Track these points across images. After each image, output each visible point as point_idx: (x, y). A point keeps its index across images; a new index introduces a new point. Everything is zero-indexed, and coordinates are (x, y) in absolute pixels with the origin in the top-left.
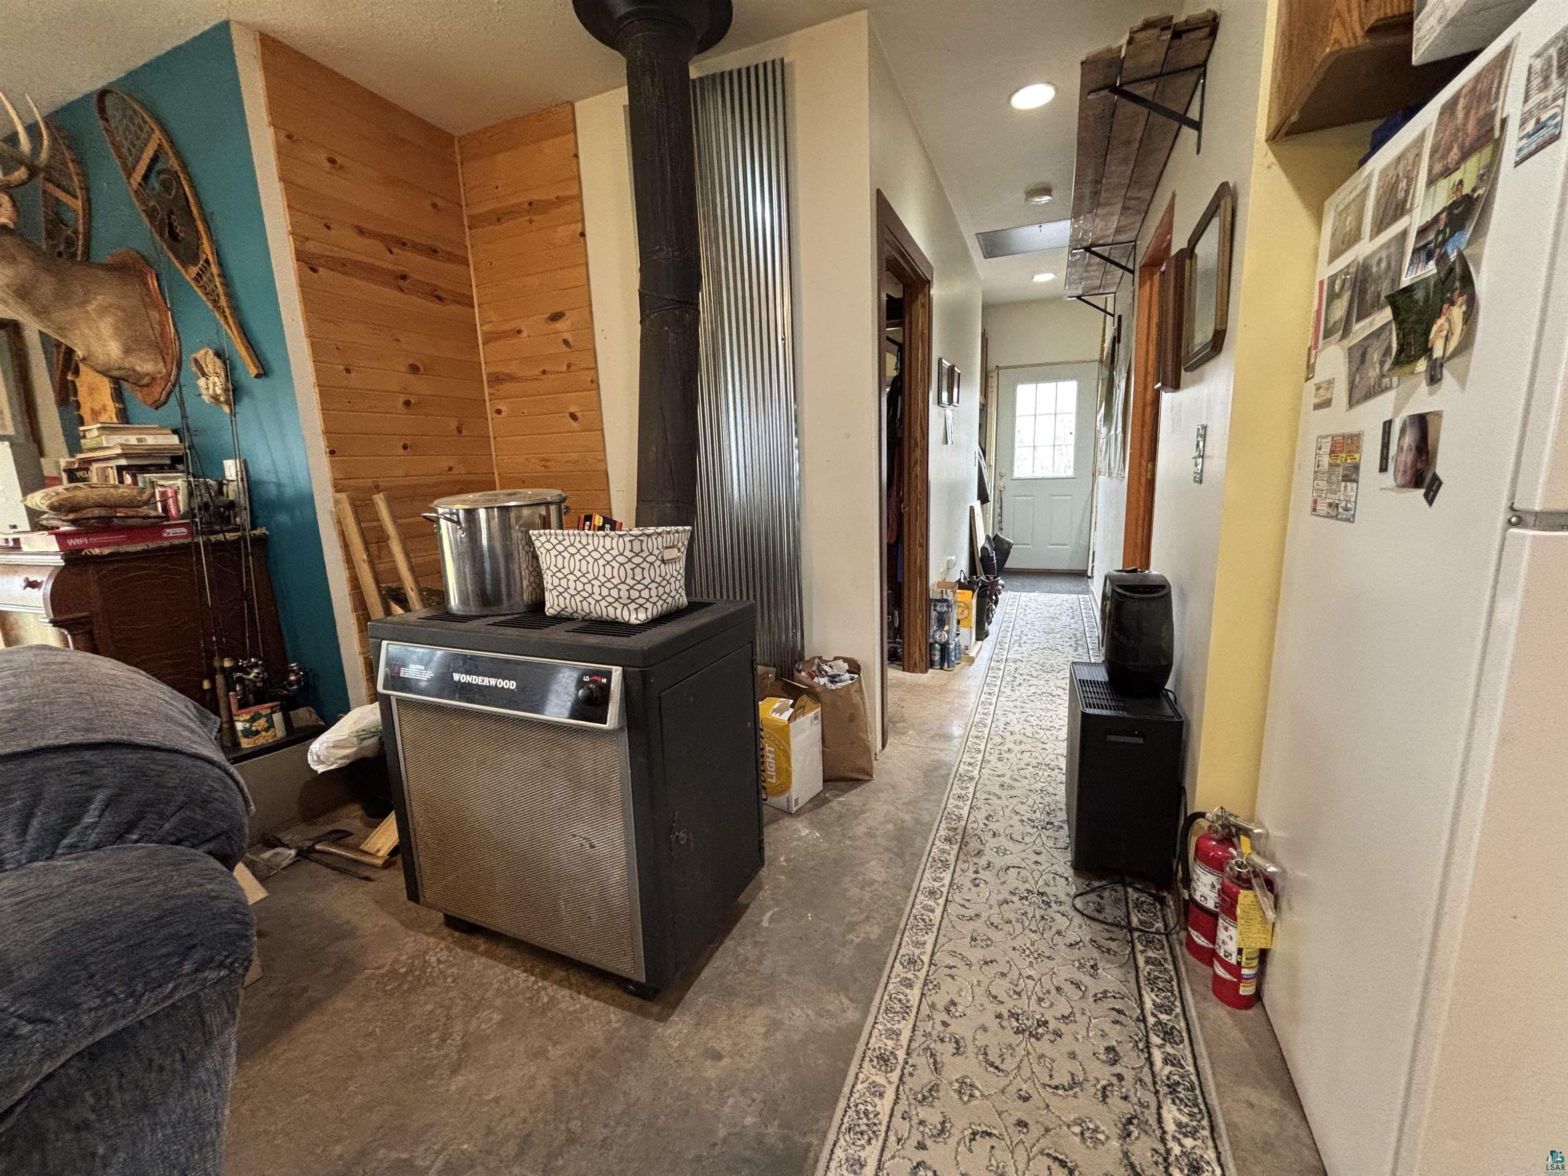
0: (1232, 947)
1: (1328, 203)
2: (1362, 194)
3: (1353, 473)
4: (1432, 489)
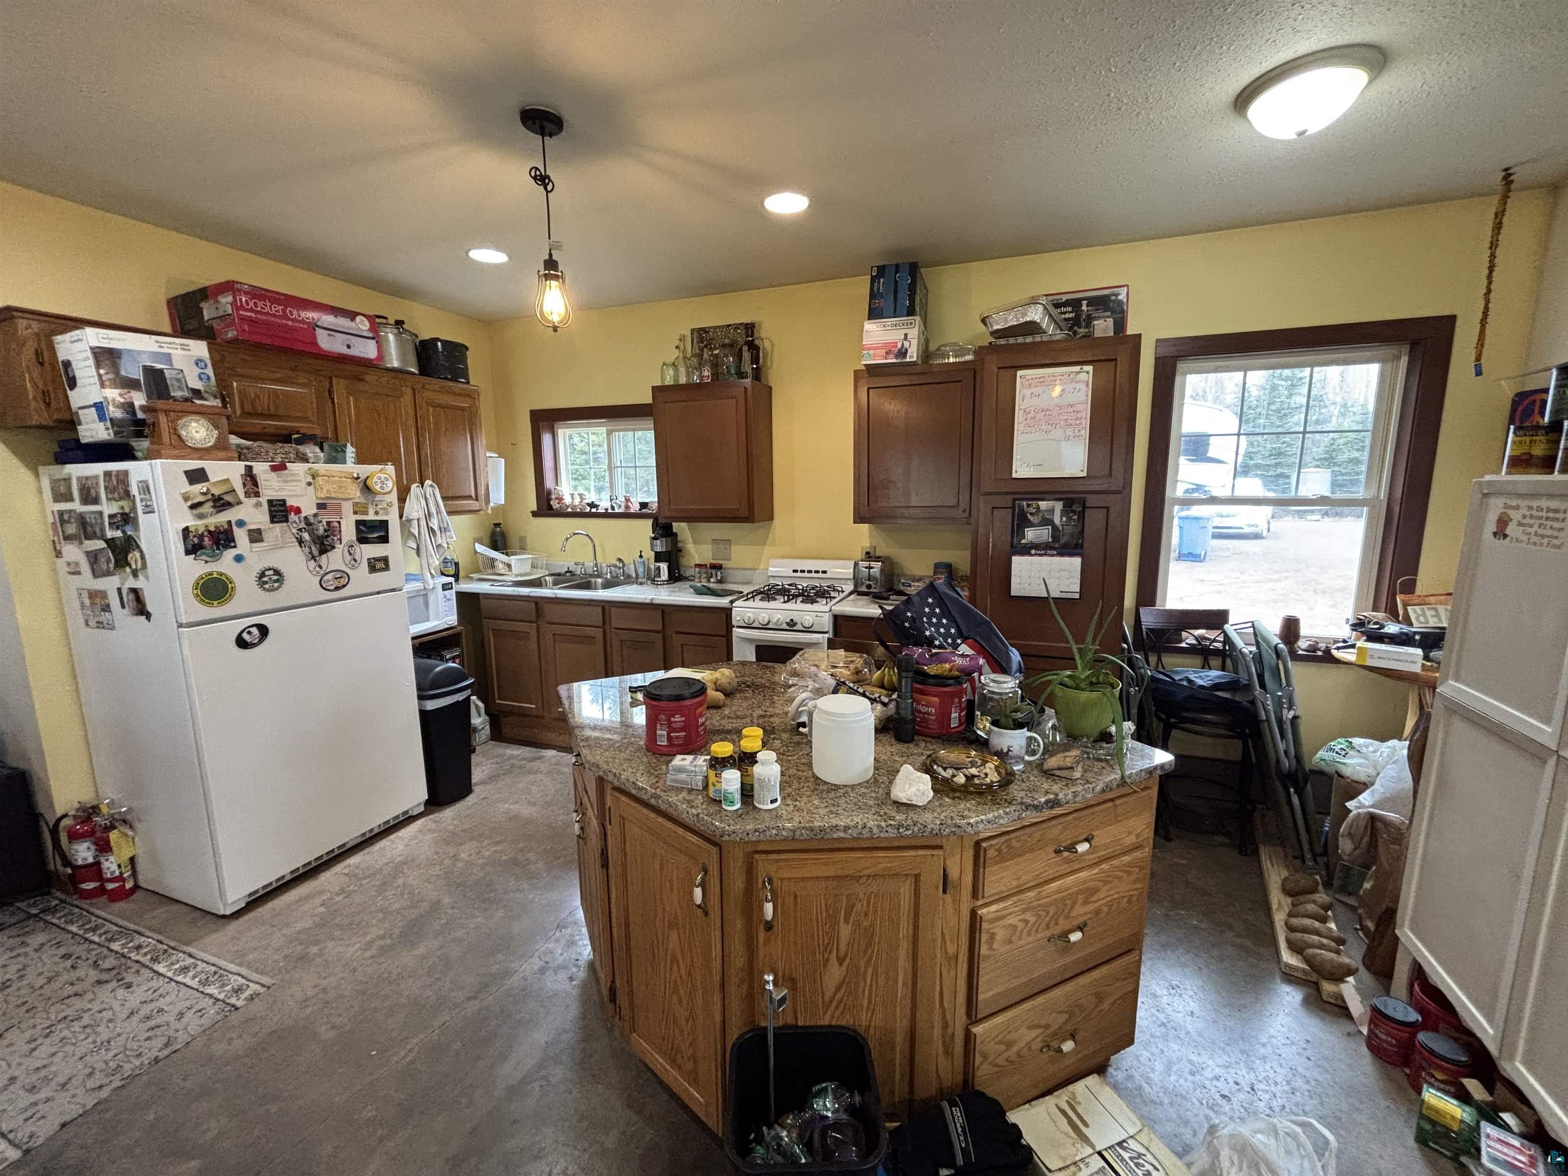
0: (114, 867)
1: (41, 469)
2: (67, 480)
3: (106, 608)
4: (148, 616)
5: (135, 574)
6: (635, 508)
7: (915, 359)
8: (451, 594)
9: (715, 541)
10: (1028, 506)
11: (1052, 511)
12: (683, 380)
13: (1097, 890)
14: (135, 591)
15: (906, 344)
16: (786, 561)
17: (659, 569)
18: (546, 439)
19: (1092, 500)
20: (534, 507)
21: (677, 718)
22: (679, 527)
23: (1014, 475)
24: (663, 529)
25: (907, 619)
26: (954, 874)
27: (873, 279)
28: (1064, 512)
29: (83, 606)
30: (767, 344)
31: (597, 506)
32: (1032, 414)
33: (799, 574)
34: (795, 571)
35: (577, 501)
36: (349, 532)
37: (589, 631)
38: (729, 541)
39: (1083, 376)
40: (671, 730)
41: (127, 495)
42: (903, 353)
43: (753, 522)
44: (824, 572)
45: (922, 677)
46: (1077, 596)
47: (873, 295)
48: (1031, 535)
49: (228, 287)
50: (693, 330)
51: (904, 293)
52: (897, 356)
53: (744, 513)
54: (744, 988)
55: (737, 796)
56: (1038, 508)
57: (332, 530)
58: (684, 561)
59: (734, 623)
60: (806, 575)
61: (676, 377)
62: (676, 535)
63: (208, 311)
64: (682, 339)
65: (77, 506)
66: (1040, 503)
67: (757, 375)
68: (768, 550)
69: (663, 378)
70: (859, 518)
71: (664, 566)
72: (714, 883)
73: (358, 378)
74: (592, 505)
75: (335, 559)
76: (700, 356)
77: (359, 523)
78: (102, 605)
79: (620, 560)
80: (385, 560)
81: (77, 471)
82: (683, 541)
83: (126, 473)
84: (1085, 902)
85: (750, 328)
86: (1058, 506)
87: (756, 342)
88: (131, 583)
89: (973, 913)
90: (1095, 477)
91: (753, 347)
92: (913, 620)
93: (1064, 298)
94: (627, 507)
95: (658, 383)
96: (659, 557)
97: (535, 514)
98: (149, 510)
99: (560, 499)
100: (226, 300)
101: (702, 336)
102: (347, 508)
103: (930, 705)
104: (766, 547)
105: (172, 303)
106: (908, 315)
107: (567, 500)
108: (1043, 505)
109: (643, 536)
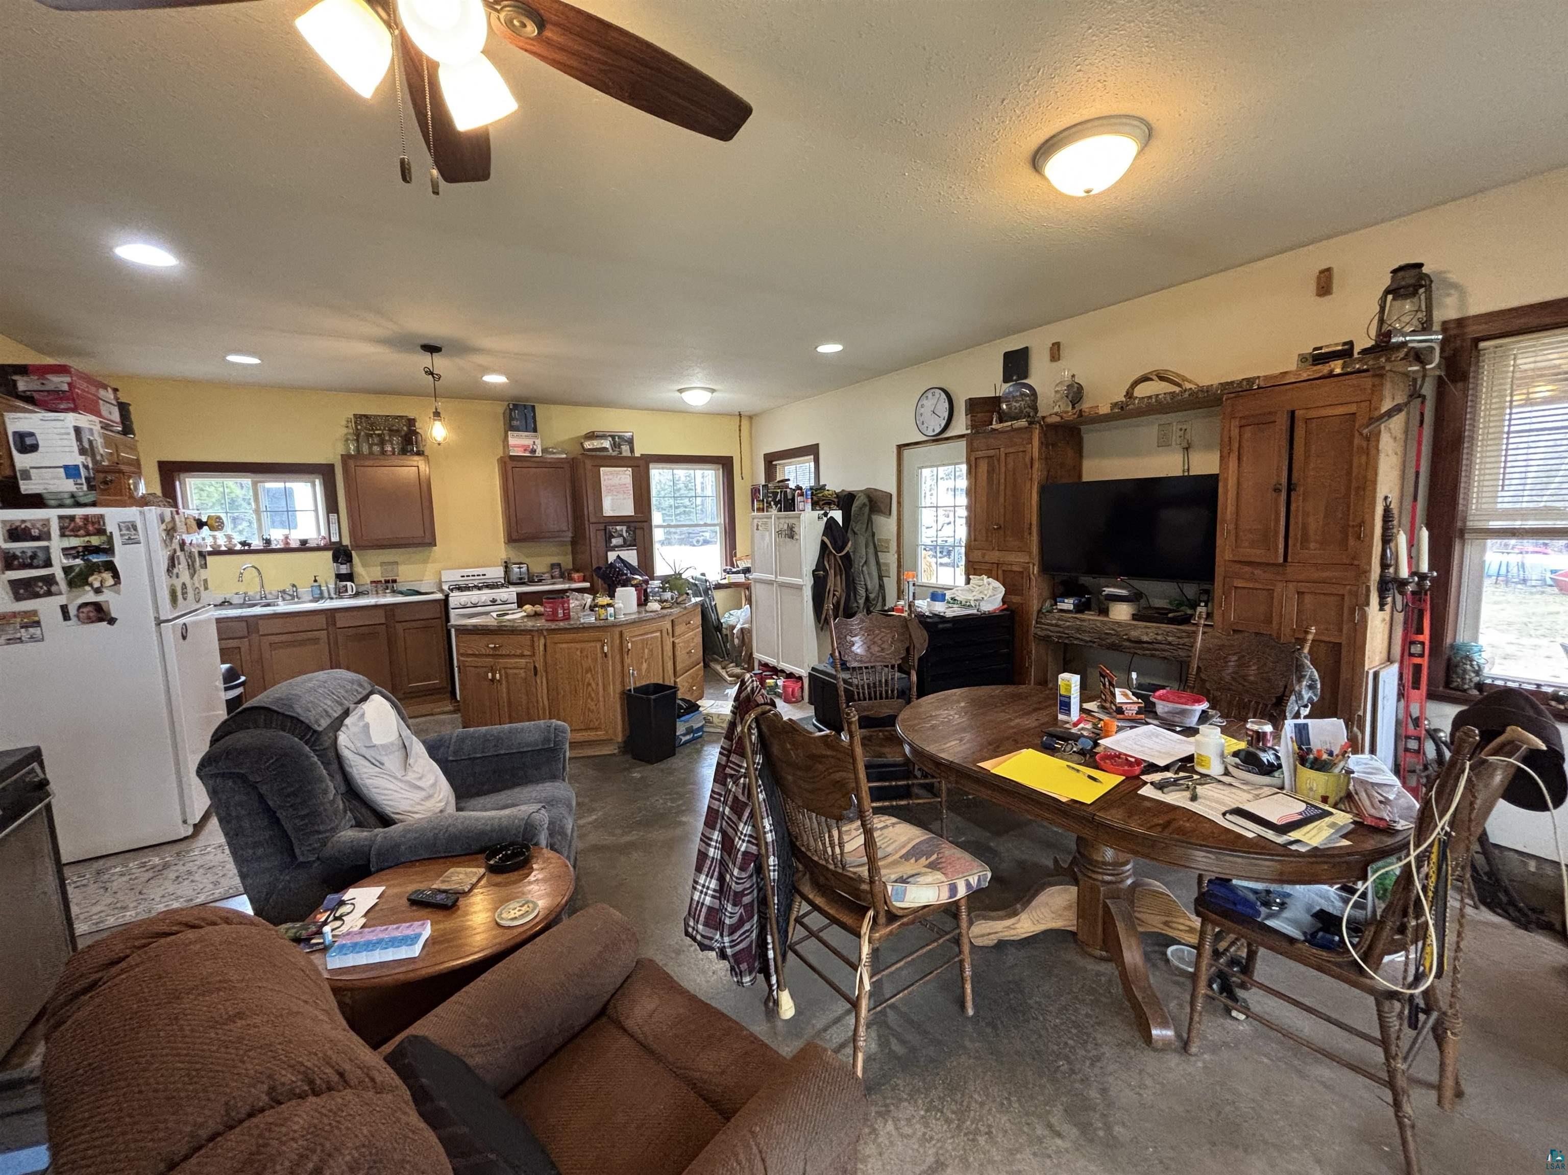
3: (35, 624)
4: (112, 621)
5: (98, 590)
6: (295, 543)
7: (540, 454)
9: (382, 564)
10: (610, 527)
11: (622, 530)
14: (96, 605)
15: (534, 447)
16: (454, 571)
18: (178, 484)
19: (637, 525)
22: (356, 555)
23: (604, 515)
24: (341, 554)
27: (509, 410)
28: (627, 530)
31: (249, 545)
32: (610, 488)
33: (466, 578)
34: (462, 576)
38: (397, 563)
39: (627, 472)
41: (101, 532)
42: (534, 451)
43: (418, 547)
44: (484, 575)
47: (510, 419)
48: (615, 541)
50: (356, 416)
51: (530, 420)
52: (529, 452)
53: (429, 540)
54: (621, 679)
56: (616, 529)
58: (357, 581)
59: (452, 607)
60: (472, 577)
62: (352, 561)
64: (349, 420)
65: (1, 543)
66: (616, 527)
70: (510, 540)
71: (351, 584)
72: (610, 644)
74: (243, 544)
79: (294, 586)
83: (102, 516)
85: (413, 420)
86: (624, 528)
87: (418, 431)
94: (286, 544)
96: (339, 578)
98: (132, 542)
101: (365, 420)
104: (429, 565)
106: (534, 432)
108: (618, 528)
109: (324, 566)
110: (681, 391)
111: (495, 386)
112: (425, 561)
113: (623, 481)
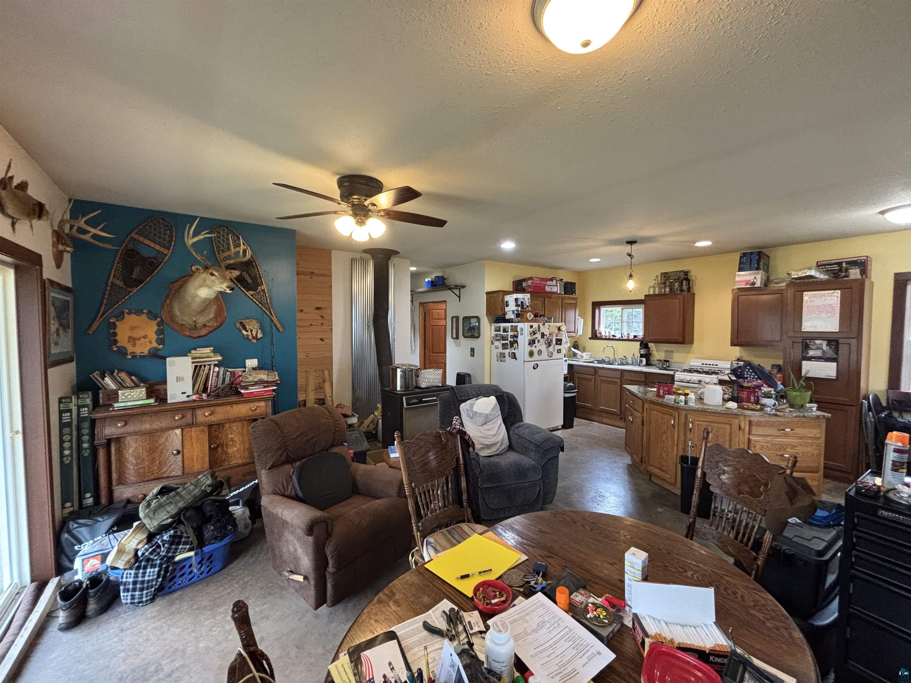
1: (492, 324)
2: (500, 327)
3: (504, 357)
4: (516, 359)
5: (515, 349)
6: (631, 337)
7: (759, 286)
8: (567, 363)
9: (666, 351)
10: (810, 342)
11: (822, 344)
12: (657, 292)
13: (797, 446)
14: (514, 353)
15: (755, 280)
16: (699, 360)
17: (642, 360)
18: (597, 311)
19: (841, 341)
20: (590, 336)
21: (666, 388)
22: (651, 345)
23: (803, 330)
24: (644, 345)
25: (739, 372)
26: (742, 427)
27: (741, 258)
28: (827, 345)
29: (497, 356)
30: (693, 278)
31: (615, 336)
32: (811, 308)
33: (704, 365)
34: (703, 364)
35: (607, 334)
36: (554, 342)
37: (616, 380)
38: (672, 352)
39: (836, 294)
40: (664, 391)
41: (517, 331)
42: (754, 284)
43: (685, 344)
44: (716, 365)
45: (742, 387)
46: (835, 378)
47: (740, 263)
48: (811, 353)
49: (531, 278)
50: (661, 274)
51: (754, 263)
52: (751, 285)
53: (681, 340)
54: (683, 447)
55: (684, 401)
56: (815, 343)
57: (551, 341)
58: (651, 358)
59: (675, 380)
60: (708, 366)
61: (654, 291)
62: (649, 348)
63: (524, 284)
64: (657, 277)
65: (501, 333)
66: (816, 341)
67: (689, 290)
68: (690, 355)
69: (649, 291)
70: (733, 344)
71: (644, 360)
72: (677, 420)
73: (550, 297)
74: (614, 336)
75: (551, 349)
76: (665, 283)
77: (557, 339)
78: (503, 355)
79: (625, 357)
80: (560, 350)
81: (503, 325)
82: (652, 351)
83: (517, 326)
84: (791, 449)
85: (686, 273)
86: (825, 343)
87: (689, 278)
88: (513, 351)
89: (749, 439)
90: (843, 332)
91: (688, 280)
92: (740, 372)
93: (833, 262)
94: (628, 337)
95: (647, 294)
96: (642, 356)
97: (590, 339)
98: (522, 334)
99: (601, 333)
100: (530, 282)
101: (665, 276)
102: (554, 335)
103: (744, 395)
105: (514, 282)
106: (756, 270)
107: (603, 334)
108: (818, 342)
109: (635, 348)
110: (883, 213)
111: (705, 248)
112: (689, 352)
113: (832, 302)
